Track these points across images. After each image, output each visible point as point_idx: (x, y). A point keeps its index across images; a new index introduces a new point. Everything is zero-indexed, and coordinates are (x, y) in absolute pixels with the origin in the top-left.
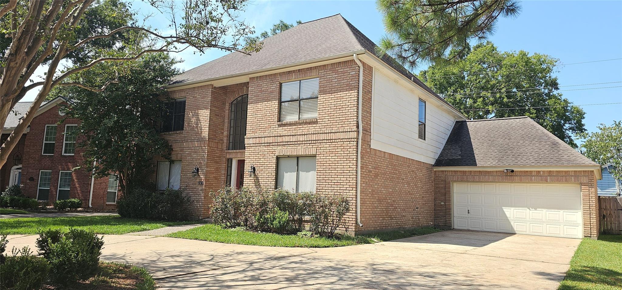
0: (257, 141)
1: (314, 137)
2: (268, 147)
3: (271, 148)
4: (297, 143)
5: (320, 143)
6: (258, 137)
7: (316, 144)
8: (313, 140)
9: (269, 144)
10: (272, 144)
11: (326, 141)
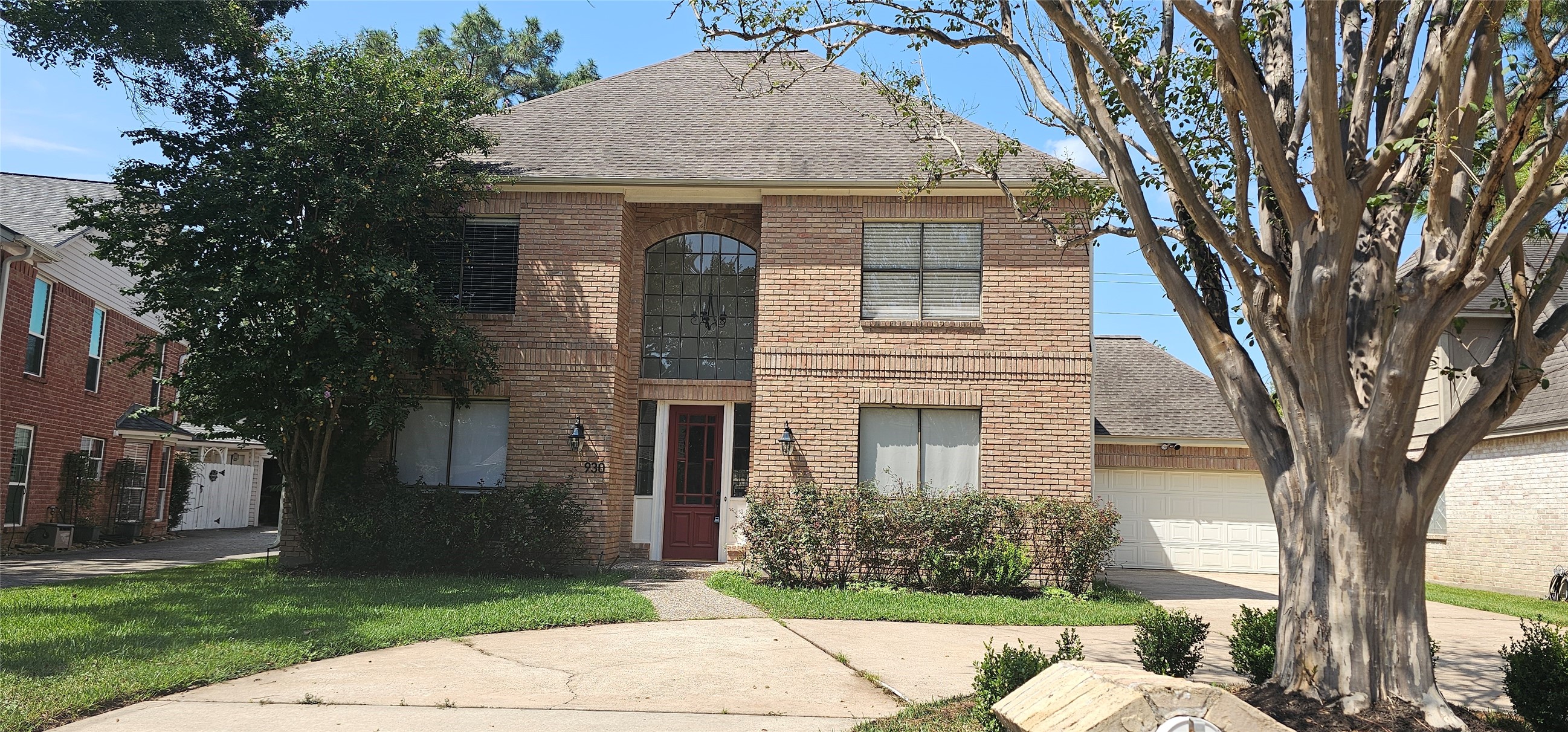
0: (799, 362)
1: (977, 365)
2: (833, 379)
3: (844, 384)
4: (927, 376)
5: (993, 380)
6: (802, 354)
7: (980, 382)
8: (973, 373)
9: (837, 373)
10: (845, 374)
11: (1008, 377)
